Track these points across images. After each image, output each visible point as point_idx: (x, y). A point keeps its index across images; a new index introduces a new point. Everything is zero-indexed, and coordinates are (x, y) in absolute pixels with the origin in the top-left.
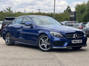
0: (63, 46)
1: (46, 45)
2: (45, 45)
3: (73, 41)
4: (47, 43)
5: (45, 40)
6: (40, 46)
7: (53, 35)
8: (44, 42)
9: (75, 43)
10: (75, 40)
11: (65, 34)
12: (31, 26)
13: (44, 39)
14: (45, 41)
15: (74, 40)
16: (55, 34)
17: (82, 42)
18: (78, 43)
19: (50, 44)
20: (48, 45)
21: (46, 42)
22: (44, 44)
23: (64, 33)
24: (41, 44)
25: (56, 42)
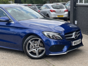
0: (63, 51)
1: (36, 50)
2: (35, 50)
4: (38, 48)
6: (28, 52)
7: (49, 36)
8: (35, 46)
10: (76, 41)
11: (64, 34)
12: (6, 23)
15: (74, 41)
18: (78, 44)
21: (37, 45)
22: (34, 48)
25: (54, 46)
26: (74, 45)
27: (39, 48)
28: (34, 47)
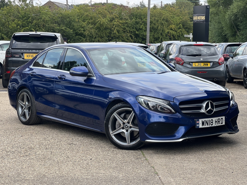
0: (175, 136)
1: (127, 131)
2: (124, 131)
3: (201, 121)
4: (131, 127)
5: (125, 118)
6: (112, 134)
8: (124, 123)
9: (207, 126)
11: (178, 104)
13: (123, 115)
14: (126, 121)
16: (153, 102)
17: (224, 124)
19: (138, 130)
20: (132, 133)
21: (128, 123)
22: (123, 128)
23: (177, 100)
24: (114, 128)
25: (155, 125)
26: (201, 126)
27: (132, 129)
28: (122, 125)
